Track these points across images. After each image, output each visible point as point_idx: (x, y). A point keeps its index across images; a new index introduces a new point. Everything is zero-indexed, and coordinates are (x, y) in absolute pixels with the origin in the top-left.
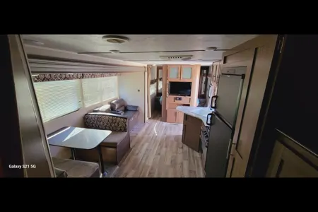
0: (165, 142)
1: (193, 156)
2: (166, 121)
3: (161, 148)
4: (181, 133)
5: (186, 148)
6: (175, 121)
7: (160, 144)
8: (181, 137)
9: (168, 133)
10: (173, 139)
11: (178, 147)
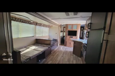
0: (66, 53)
1: (78, 59)
2: (66, 46)
3: (64, 55)
4: (72, 50)
5: (74, 55)
6: (70, 46)
7: (63, 53)
8: (72, 52)
9: (67, 50)
10: (69, 52)
11: (71, 55)
